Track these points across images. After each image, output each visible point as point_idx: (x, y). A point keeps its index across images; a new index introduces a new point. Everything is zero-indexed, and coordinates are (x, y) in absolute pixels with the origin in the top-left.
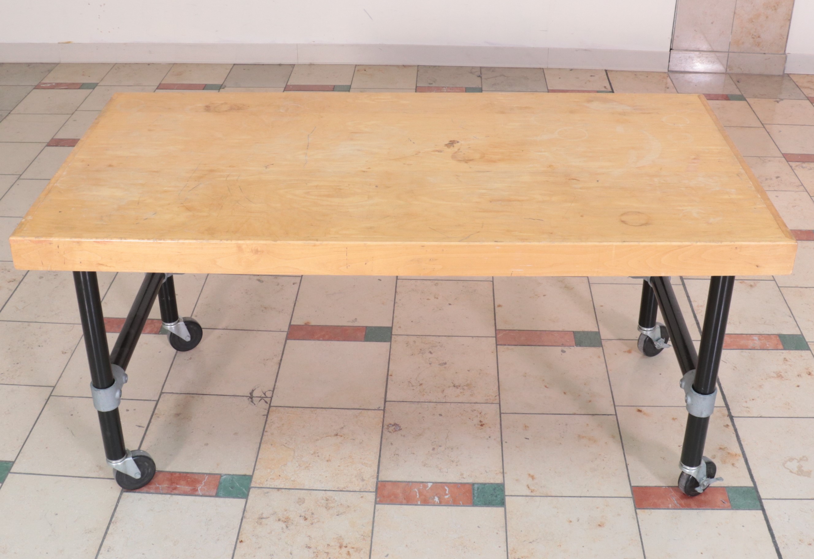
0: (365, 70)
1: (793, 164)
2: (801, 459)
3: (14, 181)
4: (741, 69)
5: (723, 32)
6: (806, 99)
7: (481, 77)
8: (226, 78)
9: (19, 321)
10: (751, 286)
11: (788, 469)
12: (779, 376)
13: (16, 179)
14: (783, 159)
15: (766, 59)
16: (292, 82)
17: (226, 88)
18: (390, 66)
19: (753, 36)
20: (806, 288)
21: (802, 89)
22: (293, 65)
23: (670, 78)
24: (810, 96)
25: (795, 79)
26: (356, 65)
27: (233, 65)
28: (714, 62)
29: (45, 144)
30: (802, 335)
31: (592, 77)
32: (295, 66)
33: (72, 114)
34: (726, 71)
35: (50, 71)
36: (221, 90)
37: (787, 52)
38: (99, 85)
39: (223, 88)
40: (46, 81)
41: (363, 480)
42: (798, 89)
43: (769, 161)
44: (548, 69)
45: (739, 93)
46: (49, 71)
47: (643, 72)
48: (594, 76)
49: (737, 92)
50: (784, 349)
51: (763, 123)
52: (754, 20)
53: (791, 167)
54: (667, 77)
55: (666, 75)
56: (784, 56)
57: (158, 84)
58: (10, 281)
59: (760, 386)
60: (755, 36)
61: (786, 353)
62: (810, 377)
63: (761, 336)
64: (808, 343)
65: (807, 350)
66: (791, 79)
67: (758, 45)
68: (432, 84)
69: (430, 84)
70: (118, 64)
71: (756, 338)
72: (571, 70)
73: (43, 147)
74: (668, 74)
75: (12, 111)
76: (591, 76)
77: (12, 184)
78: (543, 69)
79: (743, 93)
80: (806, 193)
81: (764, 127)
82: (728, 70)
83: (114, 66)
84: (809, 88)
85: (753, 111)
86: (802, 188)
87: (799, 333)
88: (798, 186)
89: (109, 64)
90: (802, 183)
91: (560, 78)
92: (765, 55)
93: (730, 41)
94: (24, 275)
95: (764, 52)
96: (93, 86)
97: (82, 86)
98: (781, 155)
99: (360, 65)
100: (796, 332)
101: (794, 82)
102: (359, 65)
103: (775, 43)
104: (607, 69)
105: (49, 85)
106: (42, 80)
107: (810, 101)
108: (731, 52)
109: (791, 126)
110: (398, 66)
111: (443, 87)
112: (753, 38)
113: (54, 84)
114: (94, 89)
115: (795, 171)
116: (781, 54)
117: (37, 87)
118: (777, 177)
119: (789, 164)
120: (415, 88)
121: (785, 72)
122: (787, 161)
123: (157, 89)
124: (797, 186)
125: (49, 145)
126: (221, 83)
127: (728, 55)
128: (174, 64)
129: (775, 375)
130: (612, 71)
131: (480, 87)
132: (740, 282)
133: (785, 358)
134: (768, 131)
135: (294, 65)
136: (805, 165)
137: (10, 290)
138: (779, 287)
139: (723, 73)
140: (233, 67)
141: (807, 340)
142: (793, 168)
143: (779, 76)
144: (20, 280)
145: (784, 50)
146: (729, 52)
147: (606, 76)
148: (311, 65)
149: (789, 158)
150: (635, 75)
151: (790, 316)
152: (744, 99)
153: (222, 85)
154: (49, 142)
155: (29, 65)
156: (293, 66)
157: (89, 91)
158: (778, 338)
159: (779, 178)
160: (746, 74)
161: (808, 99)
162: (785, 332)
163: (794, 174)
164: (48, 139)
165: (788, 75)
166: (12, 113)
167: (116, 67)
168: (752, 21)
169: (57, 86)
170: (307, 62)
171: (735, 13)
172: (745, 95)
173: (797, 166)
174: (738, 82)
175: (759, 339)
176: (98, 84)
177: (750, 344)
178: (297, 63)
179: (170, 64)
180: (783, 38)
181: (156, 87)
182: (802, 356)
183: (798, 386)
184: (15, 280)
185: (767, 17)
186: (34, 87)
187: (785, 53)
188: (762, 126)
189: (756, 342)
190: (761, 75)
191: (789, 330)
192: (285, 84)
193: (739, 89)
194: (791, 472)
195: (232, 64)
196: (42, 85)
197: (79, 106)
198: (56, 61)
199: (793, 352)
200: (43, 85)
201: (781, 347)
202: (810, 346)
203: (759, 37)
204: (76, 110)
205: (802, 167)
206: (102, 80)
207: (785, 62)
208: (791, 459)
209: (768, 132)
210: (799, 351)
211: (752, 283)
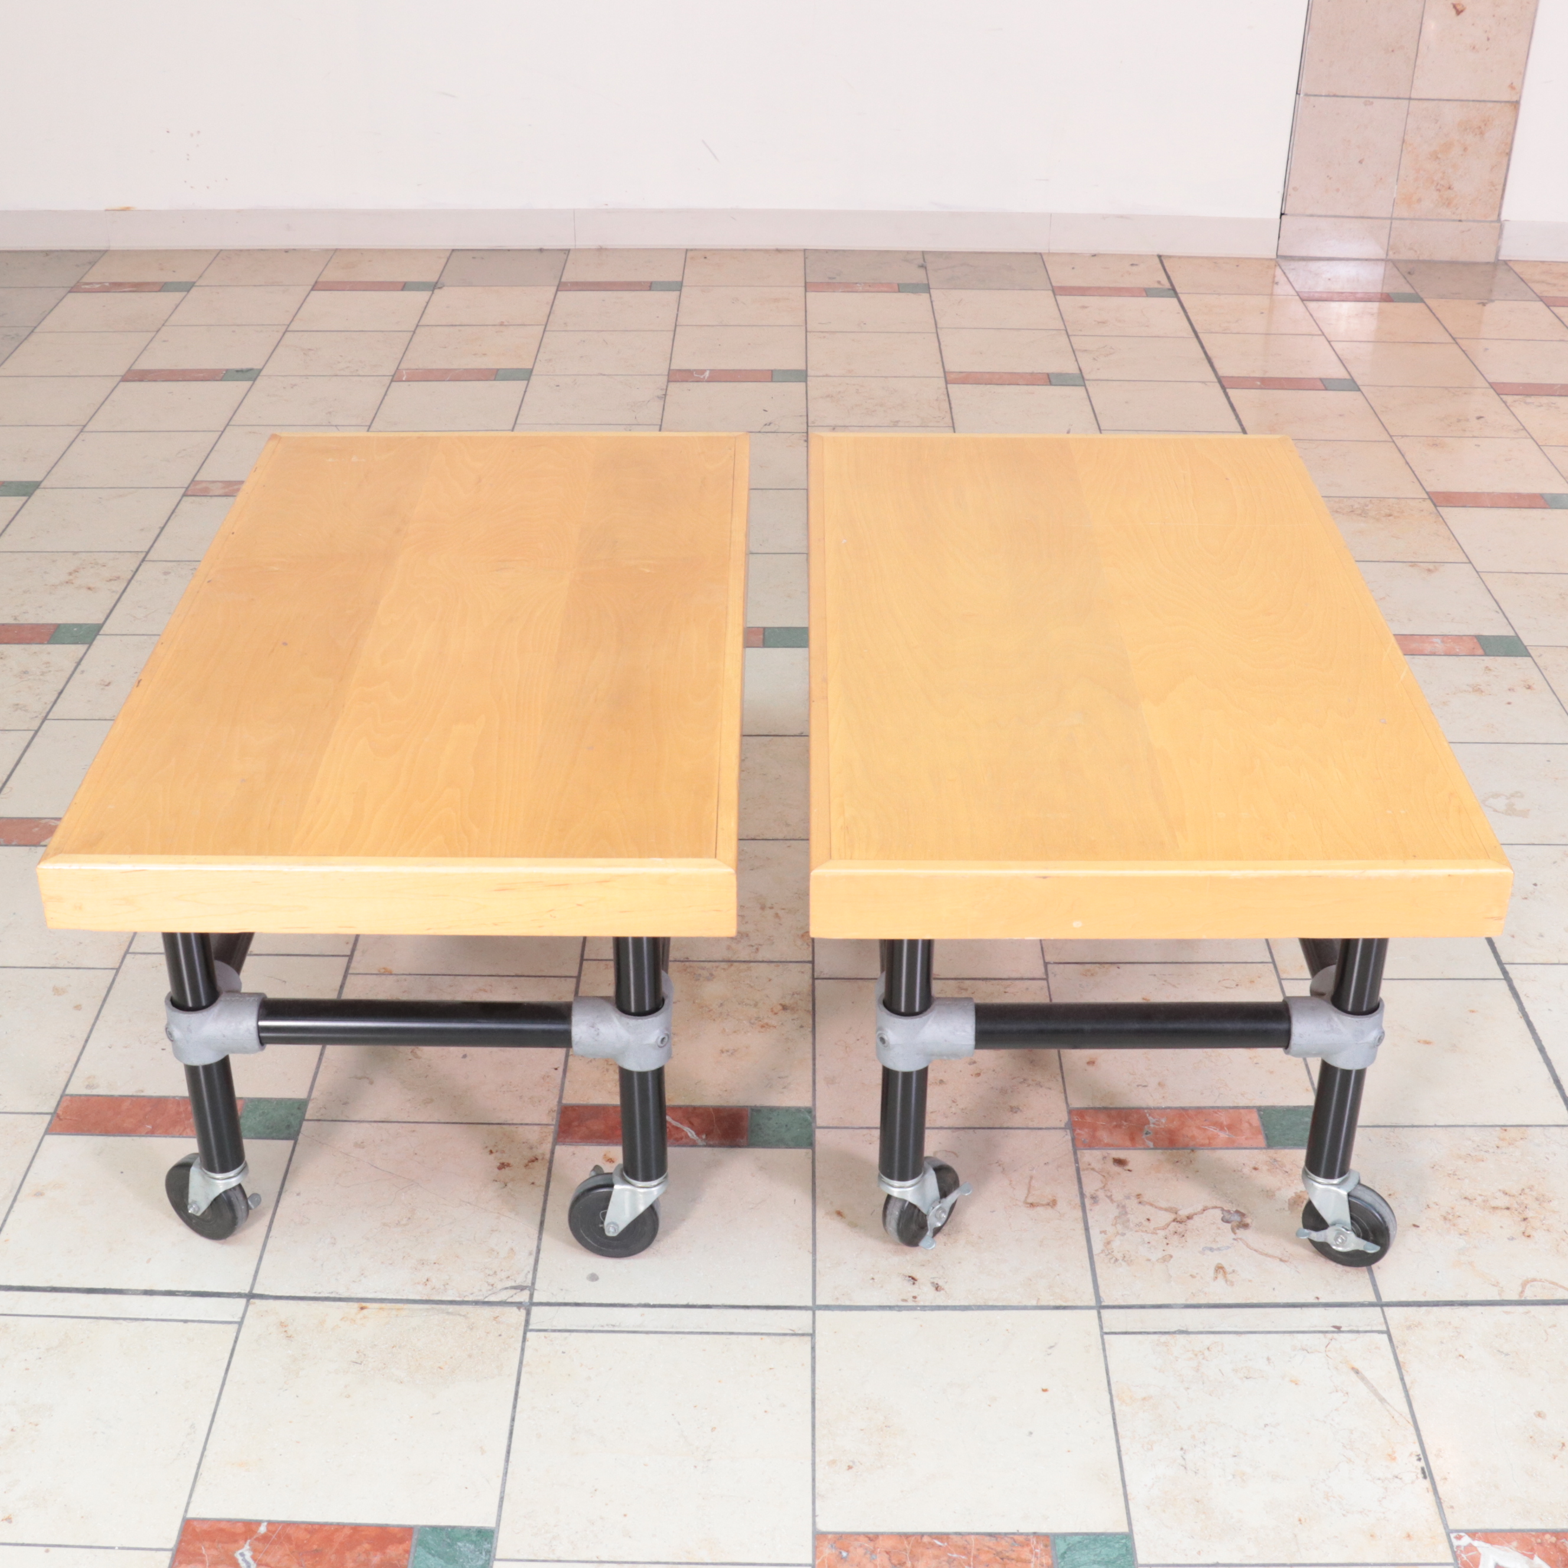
0: (705, 258)
1: (1509, 399)
2: (1512, 796)
3: (75, 436)
4: (1416, 251)
5: (1381, 179)
6: (1538, 299)
7: (926, 268)
8: (442, 272)
9: (143, 635)
10: (1429, 570)
11: (1490, 807)
12: (1477, 690)
13: (77, 432)
14: (1492, 391)
15: (1463, 232)
16: (569, 277)
17: (445, 288)
18: (753, 250)
19: (1438, 187)
20: (1526, 573)
21: (1530, 284)
22: (566, 250)
23: (1281, 268)
24: (1545, 294)
25: (1517, 268)
26: (687, 250)
27: (450, 252)
28: (1364, 238)
29: (119, 379)
30: (1517, 636)
31: (1134, 268)
32: (571, 252)
33: (158, 331)
34: (1387, 255)
35: (92, 264)
36: (436, 291)
37: (1504, 217)
38: (197, 284)
39: (440, 288)
40: (88, 279)
41: (787, 825)
42: (1522, 284)
43: (1465, 393)
44: (1049, 254)
45: (1411, 291)
46: (90, 263)
47: (1229, 258)
48: (1137, 265)
49: (1407, 289)
50: (1486, 655)
51: (1454, 336)
52: (1439, 156)
53: (1505, 402)
54: (1275, 266)
55: (1273, 263)
56: (1497, 225)
57: (313, 283)
58: (111, 580)
59: (1445, 703)
60: (1443, 186)
61: (1488, 661)
62: (1529, 691)
63: (1444, 637)
64: (1528, 648)
65: (1526, 656)
66: (1511, 269)
67: (1448, 203)
68: (834, 278)
69: (830, 278)
70: (226, 250)
71: (1438, 640)
72: (1094, 255)
73: (116, 383)
74: (1277, 262)
75: (35, 327)
76: (1132, 265)
77: (71, 440)
78: (1041, 254)
79: (1418, 291)
80: (1530, 441)
81: (1457, 343)
82: (1391, 253)
83: (218, 255)
84: (1543, 282)
85: (1438, 319)
86: (1524, 433)
87: (1512, 634)
88: (1517, 431)
89: (207, 251)
90: (1523, 427)
91: (1073, 268)
92: (1460, 223)
93: (1395, 195)
94: (134, 570)
95: (1458, 218)
96: (187, 287)
97: (163, 286)
98: (1487, 385)
99: (696, 250)
100: (1507, 632)
101: (1516, 273)
102: (692, 250)
103: (1480, 200)
104: (1161, 254)
105: (97, 286)
106: (82, 277)
107: (1544, 302)
108: (1396, 219)
109: (1507, 341)
110: (766, 251)
111: (856, 283)
112: (1439, 190)
113: (107, 284)
114: (188, 291)
115: (1512, 409)
116: (1492, 222)
117: (74, 289)
118: (1479, 418)
119: (1501, 399)
120: (803, 284)
121: (1501, 258)
122: (1498, 394)
123: (312, 289)
124: (1515, 431)
125: (125, 379)
126: (435, 280)
127: (1391, 223)
128: (336, 250)
129: (1471, 689)
130: (1170, 257)
131: (925, 282)
132: (1410, 566)
133: (1487, 667)
134: (1464, 349)
135: (569, 250)
136: (1529, 400)
137: (113, 592)
138: (1477, 572)
139: (1382, 260)
140: (451, 255)
141: (1526, 644)
142: (1508, 404)
143: (1488, 263)
144: (129, 577)
145: (1497, 213)
146: (1391, 218)
147: (1160, 266)
148: (600, 250)
149: (1500, 389)
150: (1215, 263)
151: (1497, 612)
152: (1422, 301)
153: (437, 283)
154: (125, 375)
155: (47, 253)
156: (567, 252)
157: (179, 295)
158: (1475, 640)
159: (1482, 419)
160: (1424, 262)
161: (1542, 300)
162: (1487, 632)
163: (1509, 412)
164: (122, 371)
165: (1506, 262)
166: (37, 330)
167: (220, 256)
168: (1437, 158)
169: (117, 287)
170: (593, 244)
171: (1404, 141)
172: (1422, 295)
173: (1515, 401)
174: (1409, 273)
175: (1443, 642)
176: (194, 283)
177: (1428, 648)
178: (573, 247)
179: (327, 250)
180: (1496, 189)
181: (310, 287)
182: (1516, 664)
183: (1509, 703)
184: (118, 578)
185: (1465, 149)
186: (69, 289)
187: (1499, 220)
188: (1452, 341)
189: (1437, 645)
190: (1453, 263)
191: (1496, 628)
192: (558, 280)
193: (1410, 285)
194: (1495, 811)
195: (448, 250)
196: (83, 287)
197: (167, 320)
198: (101, 246)
199: (1500, 659)
200: (87, 287)
201: (1480, 652)
202: (1530, 651)
203: (1449, 188)
204: (163, 325)
205: (1526, 403)
206: (201, 276)
207: (1500, 235)
208: (1496, 796)
209: (1463, 351)
210: (1512, 658)
211: (1431, 566)
